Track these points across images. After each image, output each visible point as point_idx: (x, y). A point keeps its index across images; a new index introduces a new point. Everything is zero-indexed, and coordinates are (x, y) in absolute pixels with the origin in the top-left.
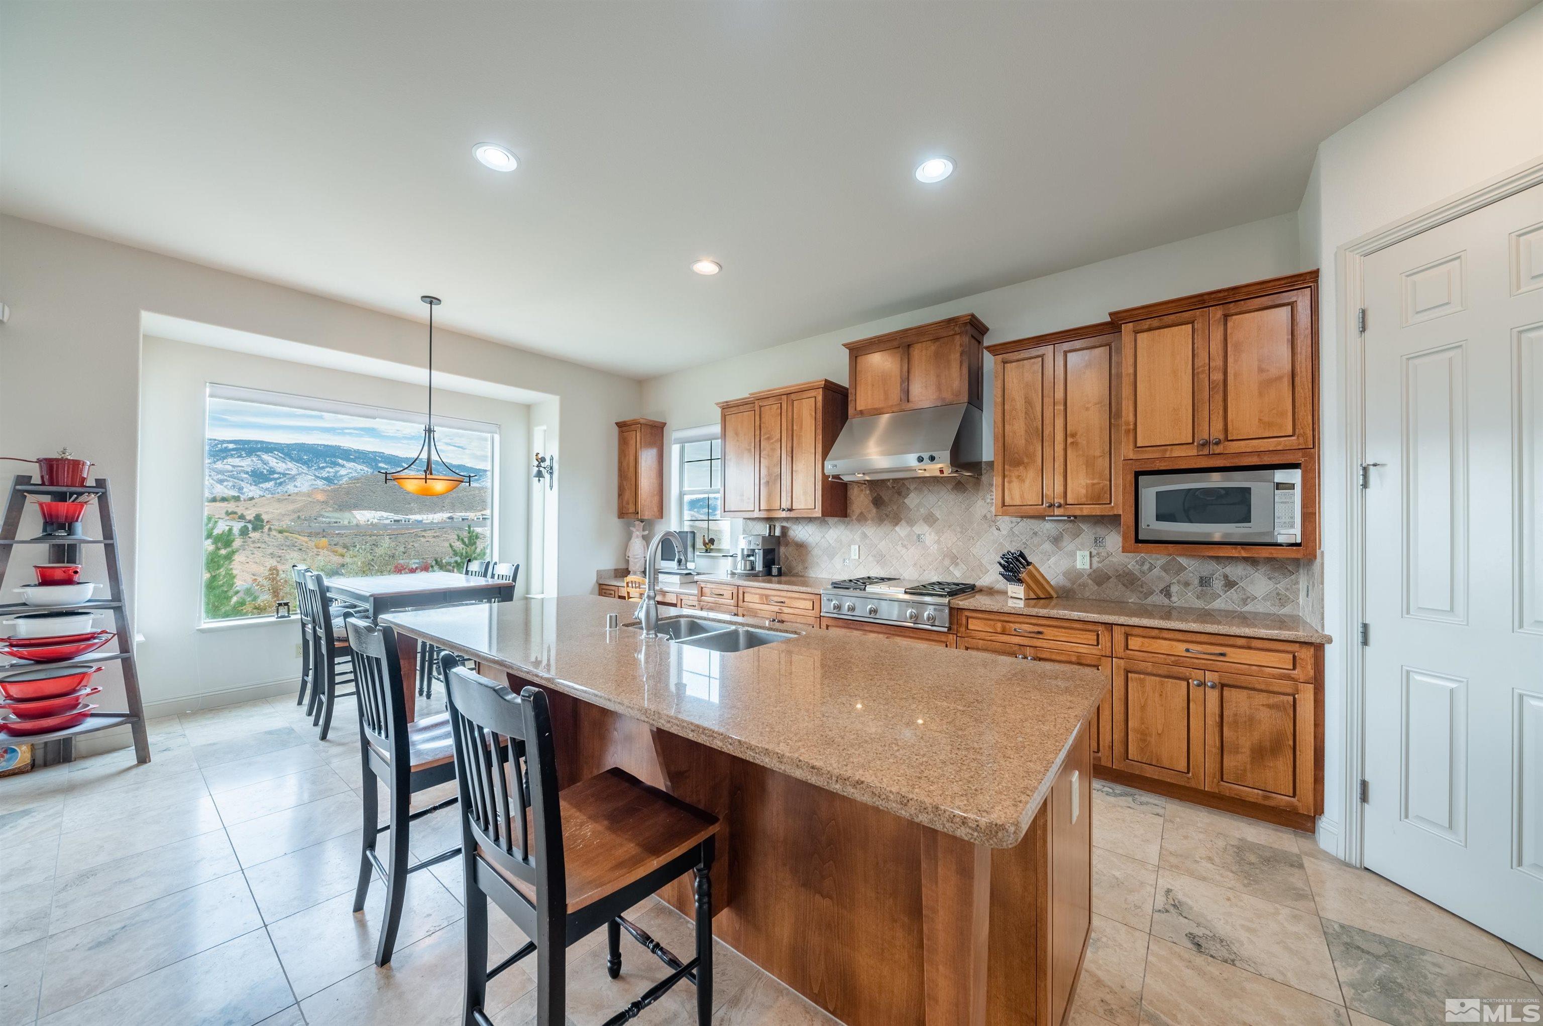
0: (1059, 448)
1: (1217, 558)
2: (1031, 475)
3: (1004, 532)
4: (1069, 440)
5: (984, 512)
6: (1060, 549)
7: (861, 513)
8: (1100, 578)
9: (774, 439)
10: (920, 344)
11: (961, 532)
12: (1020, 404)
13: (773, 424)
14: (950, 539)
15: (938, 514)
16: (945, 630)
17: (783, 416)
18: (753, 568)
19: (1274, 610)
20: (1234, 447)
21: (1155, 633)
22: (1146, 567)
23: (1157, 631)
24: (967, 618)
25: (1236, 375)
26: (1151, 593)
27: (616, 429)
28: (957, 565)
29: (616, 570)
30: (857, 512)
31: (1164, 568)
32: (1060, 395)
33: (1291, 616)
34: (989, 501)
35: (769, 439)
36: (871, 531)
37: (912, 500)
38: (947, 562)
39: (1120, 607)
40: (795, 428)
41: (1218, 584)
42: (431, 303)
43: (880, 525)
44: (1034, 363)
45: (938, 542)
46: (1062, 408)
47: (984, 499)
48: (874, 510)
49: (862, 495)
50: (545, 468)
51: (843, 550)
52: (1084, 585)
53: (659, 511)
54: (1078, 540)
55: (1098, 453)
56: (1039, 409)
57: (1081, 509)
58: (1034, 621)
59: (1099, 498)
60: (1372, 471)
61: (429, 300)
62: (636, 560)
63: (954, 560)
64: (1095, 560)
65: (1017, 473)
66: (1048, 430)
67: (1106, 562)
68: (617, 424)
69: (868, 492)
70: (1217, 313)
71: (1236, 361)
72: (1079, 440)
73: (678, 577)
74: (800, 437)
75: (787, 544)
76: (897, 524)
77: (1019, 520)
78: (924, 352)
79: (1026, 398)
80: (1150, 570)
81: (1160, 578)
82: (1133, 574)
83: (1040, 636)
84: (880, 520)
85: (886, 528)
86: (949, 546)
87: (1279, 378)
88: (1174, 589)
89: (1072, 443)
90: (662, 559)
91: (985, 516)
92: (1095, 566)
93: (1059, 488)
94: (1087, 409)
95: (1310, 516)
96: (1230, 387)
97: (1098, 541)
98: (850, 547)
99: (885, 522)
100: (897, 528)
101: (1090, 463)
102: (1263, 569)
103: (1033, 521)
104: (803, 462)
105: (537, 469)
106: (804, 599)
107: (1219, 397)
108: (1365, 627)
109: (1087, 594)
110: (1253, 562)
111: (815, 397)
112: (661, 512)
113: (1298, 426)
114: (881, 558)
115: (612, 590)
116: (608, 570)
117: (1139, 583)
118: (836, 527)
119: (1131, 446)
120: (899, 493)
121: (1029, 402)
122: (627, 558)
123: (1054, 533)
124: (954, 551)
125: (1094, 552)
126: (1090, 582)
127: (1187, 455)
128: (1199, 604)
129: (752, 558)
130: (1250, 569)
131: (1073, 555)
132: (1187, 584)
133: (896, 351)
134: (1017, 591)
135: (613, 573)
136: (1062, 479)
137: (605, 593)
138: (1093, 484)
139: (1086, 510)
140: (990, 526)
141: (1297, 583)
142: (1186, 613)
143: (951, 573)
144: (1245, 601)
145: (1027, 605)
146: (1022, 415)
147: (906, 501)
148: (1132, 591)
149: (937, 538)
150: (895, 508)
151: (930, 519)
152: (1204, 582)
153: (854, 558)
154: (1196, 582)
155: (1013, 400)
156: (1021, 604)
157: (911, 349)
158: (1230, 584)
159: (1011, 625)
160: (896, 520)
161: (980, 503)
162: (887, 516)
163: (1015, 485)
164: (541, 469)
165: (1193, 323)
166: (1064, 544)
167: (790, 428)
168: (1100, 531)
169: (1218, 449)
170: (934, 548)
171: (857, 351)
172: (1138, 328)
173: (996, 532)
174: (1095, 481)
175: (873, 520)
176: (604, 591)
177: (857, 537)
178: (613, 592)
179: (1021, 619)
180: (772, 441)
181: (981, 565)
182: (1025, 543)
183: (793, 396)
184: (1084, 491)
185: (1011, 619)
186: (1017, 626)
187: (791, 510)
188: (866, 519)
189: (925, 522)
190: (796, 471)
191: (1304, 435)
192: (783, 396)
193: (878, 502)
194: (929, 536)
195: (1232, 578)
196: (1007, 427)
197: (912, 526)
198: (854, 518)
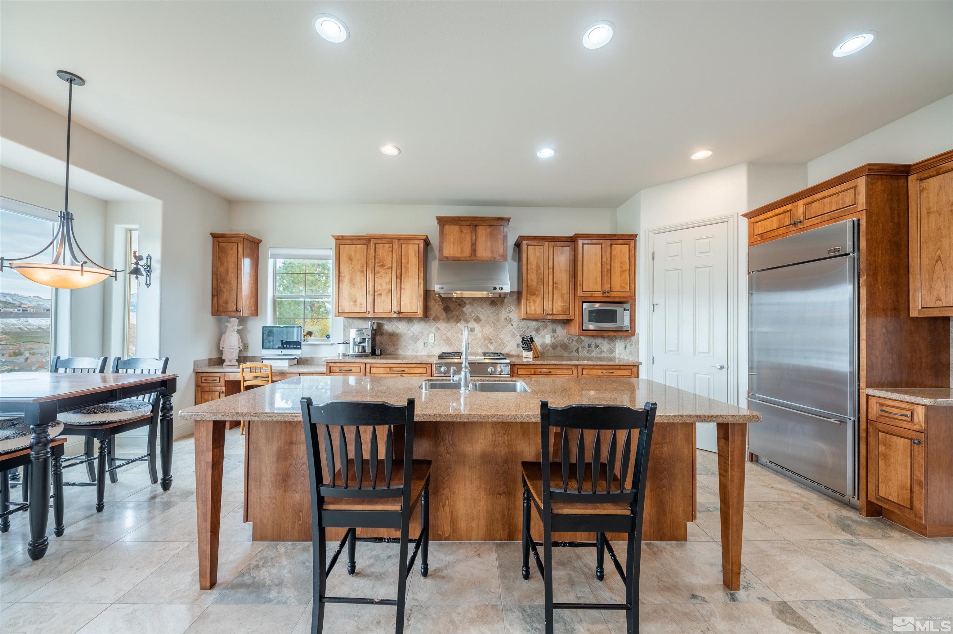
0: (550, 288)
1: (593, 336)
2: (539, 300)
3: (515, 326)
4: (555, 285)
5: (506, 316)
6: (539, 334)
7: (436, 316)
8: (554, 346)
9: (387, 267)
10: (481, 227)
11: (494, 327)
12: (534, 266)
13: (386, 257)
14: (488, 330)
15: (482, 317)
16: (509, 376)
17: (393, 253)
18: (364, 351)
19: (609, 355)
20: (614, 294)
21: (592, 367)
22: (570, 341)
23: (592, 366)
24: (518, 369)
25: (614, 267)
26: (572, 352)
27: (210, 238)
28: (492, 343)
29: (210, 359)
30: (433, 315)
31: (577, 341)
32: (551, 264)
33: (614, 357)
34: (508, 311)
35: (382, 266)
36: (442, 325)
37: (467, 309)
38: (487, 342)
39: (561, 358)
40: (403, 261)
41: (593, 347)
42: (71, 81)
43: (448, 322)
44: (540, 248)
45: (482, 332)
46: (552, 271)
47: (505, 310)
48: (445, 314)
49: (437, 305)
50: (142, 266)
51: (424, 337)
52: (548, 350)
53: (255, 310)
54: (546, 330)
55: (565, 292)
56: (542, 270)
57: (559, 317)
58: (548, 367)
59: (565, 312)
60: (655, 306)
61: (68, 76)
62: (233, 350)
63: (490, 341)
64: (553, 338)
65: (533, 299)
66: (546, 280)
67: (557, 339)
68: (211, 234)
69: (440, 303)
70: (609, 242)
71: (614, 262)
72: (559, 286)
73: (287, 361)
74: (407, 268)
75: (382, 334)
76: (458, 322)
77: (521, 320)
78: (484, 231)
79: (537, 264)
80: (572, 342)
81: (575, 345)
82: (566, 344)
83: (550, 374)
84: (448, 320)
85: (452, 324)
86: (488, 334)
87: (626, 271)
88: (580, 350)
89: (555, 287)
90: (263, 348)
91: (506, 319)
92: (552, 341)
93: (550, 307)
94: (561, 273)
95: (633, 320)
96: (612, 272)
97: (554, 331)
98: (429, 335)
99: (451, 321)
100: (458, 324)
101: (562, 296)
102: (607, 340)
103: (528, 321)
104: (409, 284)
105: (135, 266)
106: (420, 368)
107: (609, 275)
108: (653, 357)
109: (549, 354)
110: (603, 337)
111: (419, 244)
112: (255, 311)
113: (630, 289)
114: (448, 341)
115: (217, 377)
116: (204, 360)
117: (568, 348)
118: (419, 323)
119: (581, 291)
120: (460, 305)
121: (538, 266)
122: (221, 349)
123: (537, 327)
124: (490, 336)
125: (552, 335)
126: (550, 348)
127: (598, 295)
128: (588, 355)
129: (363, 344)
130: (603, 340)
131: (544, 337)
132: (584, 347)
133: (469, 227)
134: (530, 354)
135: (207, 362)
136: (552, 303)
137: (205, 380)
138: (563, 306)
139: (561, 317)
140: (508, 324)
141: (616, 345)
142: (584, 359)
143: (488, 348)
144: (601, 353)
145: (533, 360)
146: (535, 272)
147: (464, 309)
148: (566, 351)
149: (481, 330)
150: (457, 313)
151: (477, 320)
152: (589, 346)
153: (432, 341)
154: (587, 346)
155: (531, 264)
156: (531, 360)
157: (477, 228)
158: (597, 346)
159: (538, 370)
160: (458, 320)
161: (503, 312)
162: (452, 317)
163: (532, 304)
164: (139, 267)
165: (601, 244)
166: (541, 332)
167: (400, 261)
168: (555, 326)
169: (609, 295)
170: (479, 335)
171: (443, 221)
172: (584, 242)
173: (511, 327)
174: (564, 304)
175: (443, 320)
176: (203, 378)
177: (433, 329)
178: (218, 379)
179: (543, 367)
180: (385, 268)
181: (504, 343)
182: (524, 332)
183: (402, 241)
184: (560, 308)
185: (538, 367)
186: (540, 370)
187: (400, 313)
188: (439, 319)
189: (475, 321)
190: (404, 289)
191: (632, 292)
192: (394, 240)
193: (447, 309)
194: (477, 328)
195: (598, 344)
196: (528, 276)
197: (467, 323)
198: (431, 318)
